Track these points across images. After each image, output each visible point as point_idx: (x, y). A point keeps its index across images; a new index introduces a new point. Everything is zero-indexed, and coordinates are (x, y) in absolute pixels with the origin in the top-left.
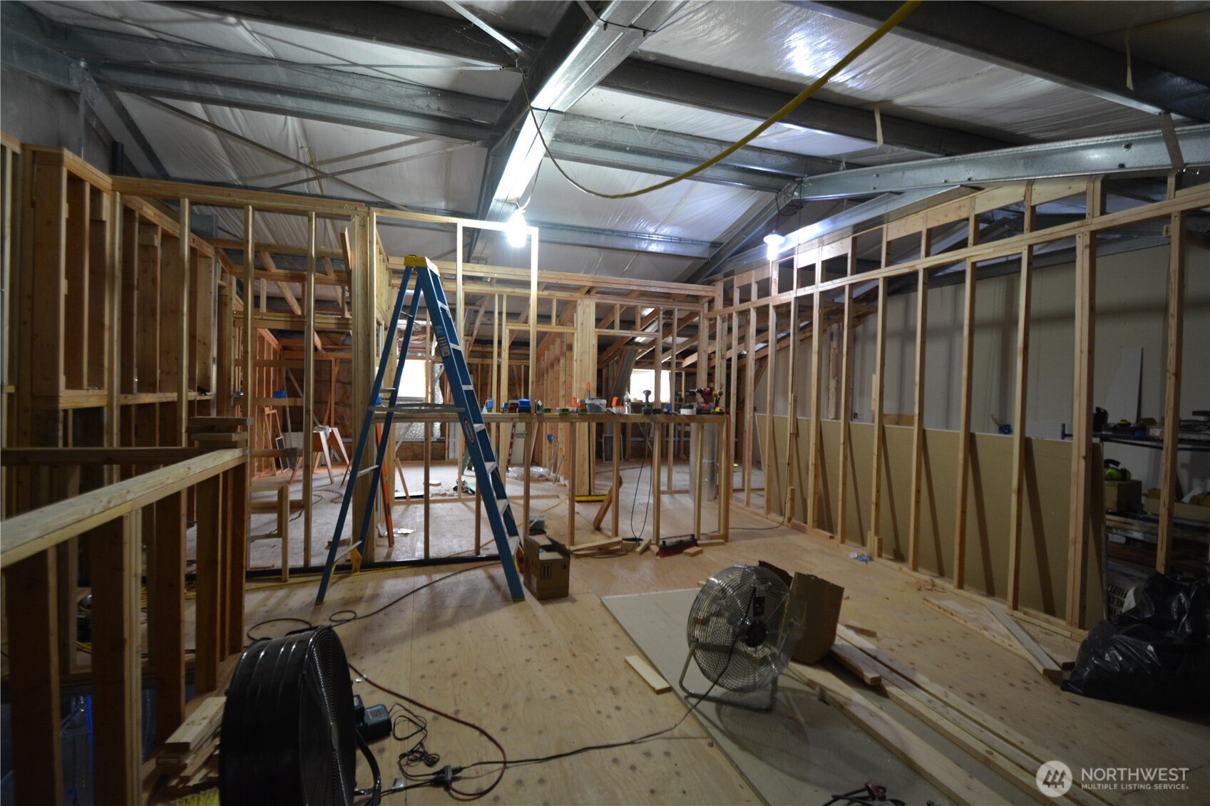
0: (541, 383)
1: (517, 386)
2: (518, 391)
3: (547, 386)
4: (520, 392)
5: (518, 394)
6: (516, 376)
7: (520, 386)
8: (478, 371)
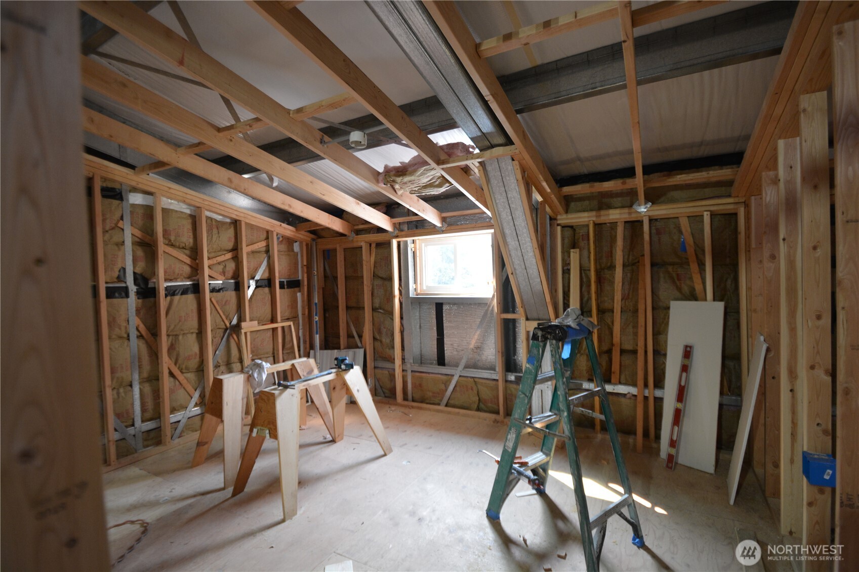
0: (766, 254)
1: (694, 267)
2: (697, 278)
3: (791, 263)
4: (704, 283)
5: (698, 287)
6: (690, 240)
7: (701, 265)
8: (588, 240)
